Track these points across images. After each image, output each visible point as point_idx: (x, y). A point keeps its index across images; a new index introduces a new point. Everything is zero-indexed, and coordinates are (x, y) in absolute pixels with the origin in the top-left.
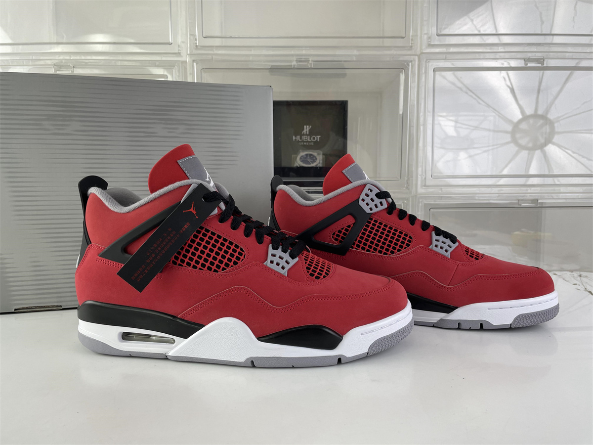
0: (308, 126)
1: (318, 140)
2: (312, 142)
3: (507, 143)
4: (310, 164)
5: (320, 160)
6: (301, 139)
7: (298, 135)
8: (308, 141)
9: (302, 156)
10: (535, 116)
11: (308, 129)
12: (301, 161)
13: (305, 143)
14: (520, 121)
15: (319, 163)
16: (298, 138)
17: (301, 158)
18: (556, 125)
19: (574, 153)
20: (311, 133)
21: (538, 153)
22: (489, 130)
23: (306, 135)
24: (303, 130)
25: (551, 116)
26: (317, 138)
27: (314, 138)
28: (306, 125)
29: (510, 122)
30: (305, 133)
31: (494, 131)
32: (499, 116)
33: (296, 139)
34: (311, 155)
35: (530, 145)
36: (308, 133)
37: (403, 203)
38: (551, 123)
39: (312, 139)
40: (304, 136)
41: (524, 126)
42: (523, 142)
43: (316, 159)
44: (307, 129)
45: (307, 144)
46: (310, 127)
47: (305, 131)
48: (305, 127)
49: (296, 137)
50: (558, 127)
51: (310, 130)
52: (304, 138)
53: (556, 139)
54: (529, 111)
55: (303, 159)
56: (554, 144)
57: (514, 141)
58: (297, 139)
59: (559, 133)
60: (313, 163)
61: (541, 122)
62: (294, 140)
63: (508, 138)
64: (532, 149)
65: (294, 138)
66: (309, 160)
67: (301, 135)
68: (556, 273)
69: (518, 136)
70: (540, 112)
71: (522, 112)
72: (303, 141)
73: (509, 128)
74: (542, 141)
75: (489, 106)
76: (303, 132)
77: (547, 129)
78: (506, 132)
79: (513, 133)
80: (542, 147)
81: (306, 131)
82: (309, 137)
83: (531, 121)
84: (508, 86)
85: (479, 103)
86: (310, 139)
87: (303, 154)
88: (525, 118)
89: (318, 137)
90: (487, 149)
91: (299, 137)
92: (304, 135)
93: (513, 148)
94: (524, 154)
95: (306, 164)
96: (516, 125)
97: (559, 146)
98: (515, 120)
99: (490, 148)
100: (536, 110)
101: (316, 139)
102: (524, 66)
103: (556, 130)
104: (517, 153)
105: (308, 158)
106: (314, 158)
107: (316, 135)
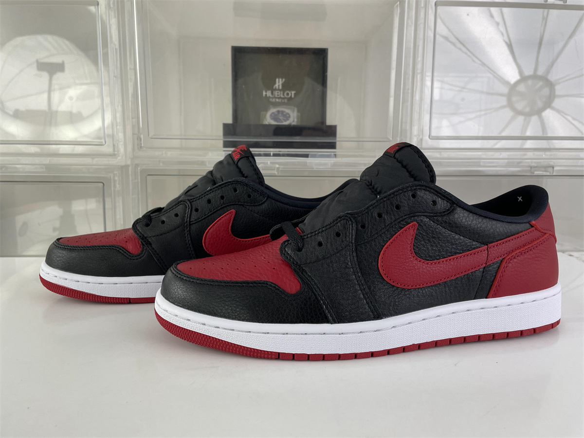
0: (280, 80)
1: (293, 97)
2: (285, 98)
3: (503, 107)
4: (282, 122)
5: (294, 118)
6: (272, 94)
7: (269, 89)
8: (280, 98)
9: (273, 113)
10: (535, 77)
11: (281, 83)
12: (272, 119)
13: (277, 100)
14: (517, 83)
15: (294, 121)
16: (269, 94)
17: (271, 115)
18: (557, 88)
19: (574, 119)
20: (285, 87)
21: (535, 118)
22: (482, 92)
23: (279, 90)
24: (275, 83)
25: (552, 77)
26: (291, 93)
27: (288, 94)
28: (279, 78)
29: (507, 83)
30: (277, 88)
31: (488, 93)
33: (266, 95)
34: (283, 112)
35: (527, 110)
36: (280, 88)
38: (551, 85)
39: (285, 94)
40: (277, 92)
41: (522, 88)
42: (520, 106)
43: (289, 117)
44: (279, 83)
46: (284, 80)
47: (277, 85)
48: (277, 80)
49: (266, 92)
50: (559, 90)
51: (283, 84)
52: (276, 94)
53: (557, 103)
54: (528, 72)
55: (274, 117)
56: (553, 109)
57: (510, 105)
58: (268, 94)
59: (560, 96)
60: (285, 121)
61: (541, 83)
62: (264, 96)
63: (504, 101)
64: (528, 115)
65: (264, 93)
66: (281, 118)
67: (273, 90)
68: (572, 253)
69: (514, 99)
70: (540, 72)
71: (521, 72)
72: (275, 97)
73: (505, 90)
74: (540, 104)
75: (484, 64)
76: (274, 87)
77: (546, 91)
78: (501, 95)
79: (509, 96)
80: (539, 112)
81: (279, 86)
82: (282, 92)
83: (530, 82)
84: (506, 43)
85: (474, 61)
86: (283, 95)
87: (273, 110)
88: (523, 79)
89: (293, 92)
90: (478, 114)
91: (270, 92)
92: (276, 90)
93: (508, 113)
94: (521, 118)
95: (277, 122)
96: (513, 88)
97: (559, 111)
98: (512, 81)
99: (483, 113)
100: (536, 69)
101: (290, 95)
102: (544, 3)
103: (557, 93)
104: (513, 119)
105: (280, 115)
106: (288, 116)
107: (291, 90)
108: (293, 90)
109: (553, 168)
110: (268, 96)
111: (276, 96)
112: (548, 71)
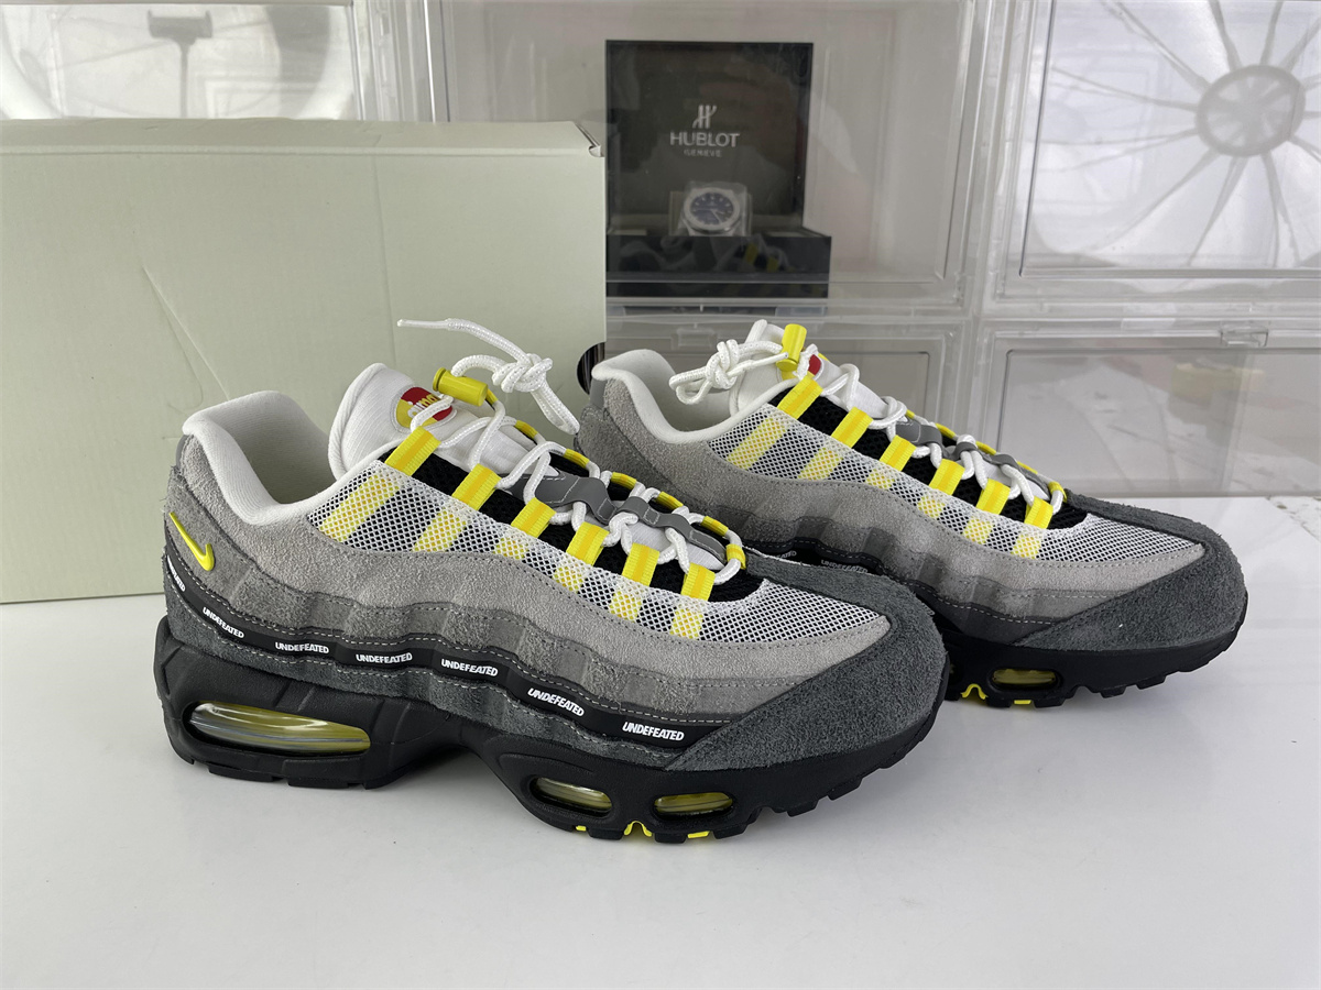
0: (708, 108)
1: (733, 145)
2: (717, 147)
3: (1186, 134)
4: (717, 220)
5: (741, 212)
6: (689, 139)
7: (683, 131)
8: (707, 147)
9: (697, 199)
10: (1263, 70)
11: (708, 115)
12: (695, 214)
13: (700, 152)
14: (1224, 81)
15: (740, 219)
16: (683, 138)
17: (693, 206)
18: (1310, 95)
20: (716, 126)
21: (1255, 162)
22: (1145, 99)
23: (704, 130)
24: (696, 115)
25: (1300, 73)
26: (731, 137)
27: (723, 140)
28: (705, 105)
29: (1200, 81)
30: (701, 125)
31: (1158, 103)
32: (1174, 65)
33: (677, 141)
34: (718, 196)
35: (1240, 142)
36: (707, 125)
37: (947, 336)
38: (1295, 89)
39: (717, 140)
40: (700, 134)
41: (1231, 93)
42: (1222, 133)
43: (732, 207)
44: (705, 114)
45: (706, 153)
46: (715, 108)
47: (700, 120)
48: (701, 108)
49: (677, 134)
50: (1313, 100)
51: (712, 117)
52: (699, 138)
53: (1305, 130)
54: (1249, 57)
55: (701, 208)
56: (1297, 142)
57: (1203, 130)
58: (680, 138)
59: (1315, 115)
60: (723, 220)
61: (1275, 85)
62: (672, 143)
63: (1188, 120)
64: (1246, 152)
65: (673, 138)
66: (714, 211)
67: (691, 131)
68: (1285, 500)
69: (1212, 117)
70: (1276, 60)
71: (1232, 59)
72: (695, 147)
73: (1195, 97)
74: (1269, 131)
76: (695, 124)
77: (1284, 104)
78: (1187, 107)
79: (1201, 111)
80: (1264, 149)
81: (704, 121)
82: (710, 136)
83: (1251, 81)
85: (1129, 29)
86: (714, 140)
87: (697, 192)
88: (1237, 73)
89: (734, 135)
90: (1132, 145)
91: (685, 134)
92: (697, 129)
93: (1197, 146)
94: (1223, 161)
95: (707, 222)
96: (1212, 92)
97: (1309, 148)
98: (1212, 78)
99: (1142, 144)
100: (1266, 54)
101: (727, 140)
103: (1308, 108)
104: (1206, 160)
105: (712, 204)
106: (728, 205)
107: (729, 129)
108: (734, 132)
109: (1267, 334)
110: (680, 143)
111: (698, 144)
112: (1293, 59)
